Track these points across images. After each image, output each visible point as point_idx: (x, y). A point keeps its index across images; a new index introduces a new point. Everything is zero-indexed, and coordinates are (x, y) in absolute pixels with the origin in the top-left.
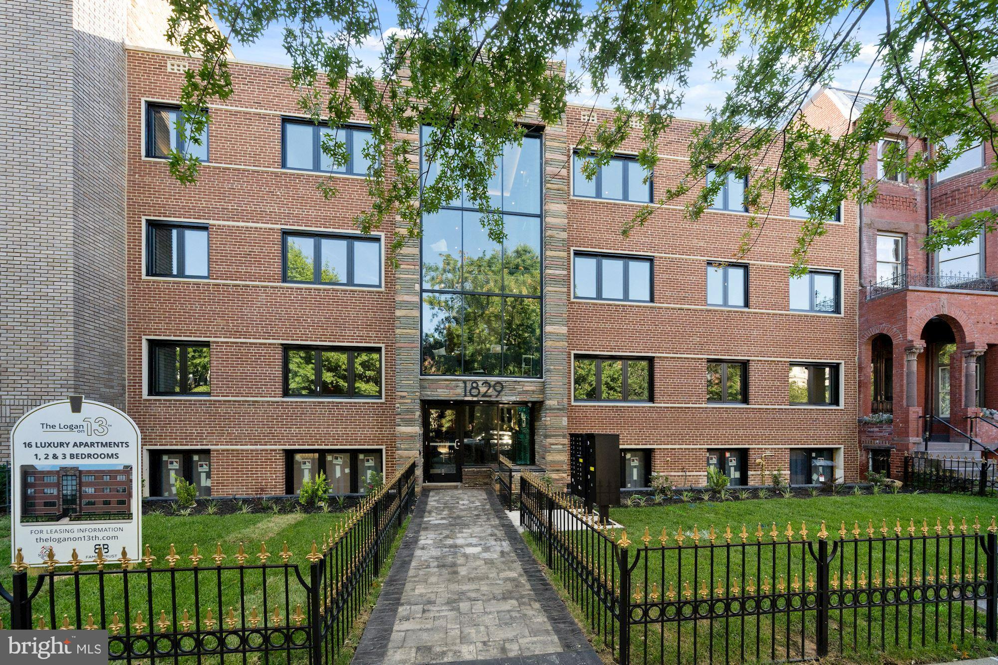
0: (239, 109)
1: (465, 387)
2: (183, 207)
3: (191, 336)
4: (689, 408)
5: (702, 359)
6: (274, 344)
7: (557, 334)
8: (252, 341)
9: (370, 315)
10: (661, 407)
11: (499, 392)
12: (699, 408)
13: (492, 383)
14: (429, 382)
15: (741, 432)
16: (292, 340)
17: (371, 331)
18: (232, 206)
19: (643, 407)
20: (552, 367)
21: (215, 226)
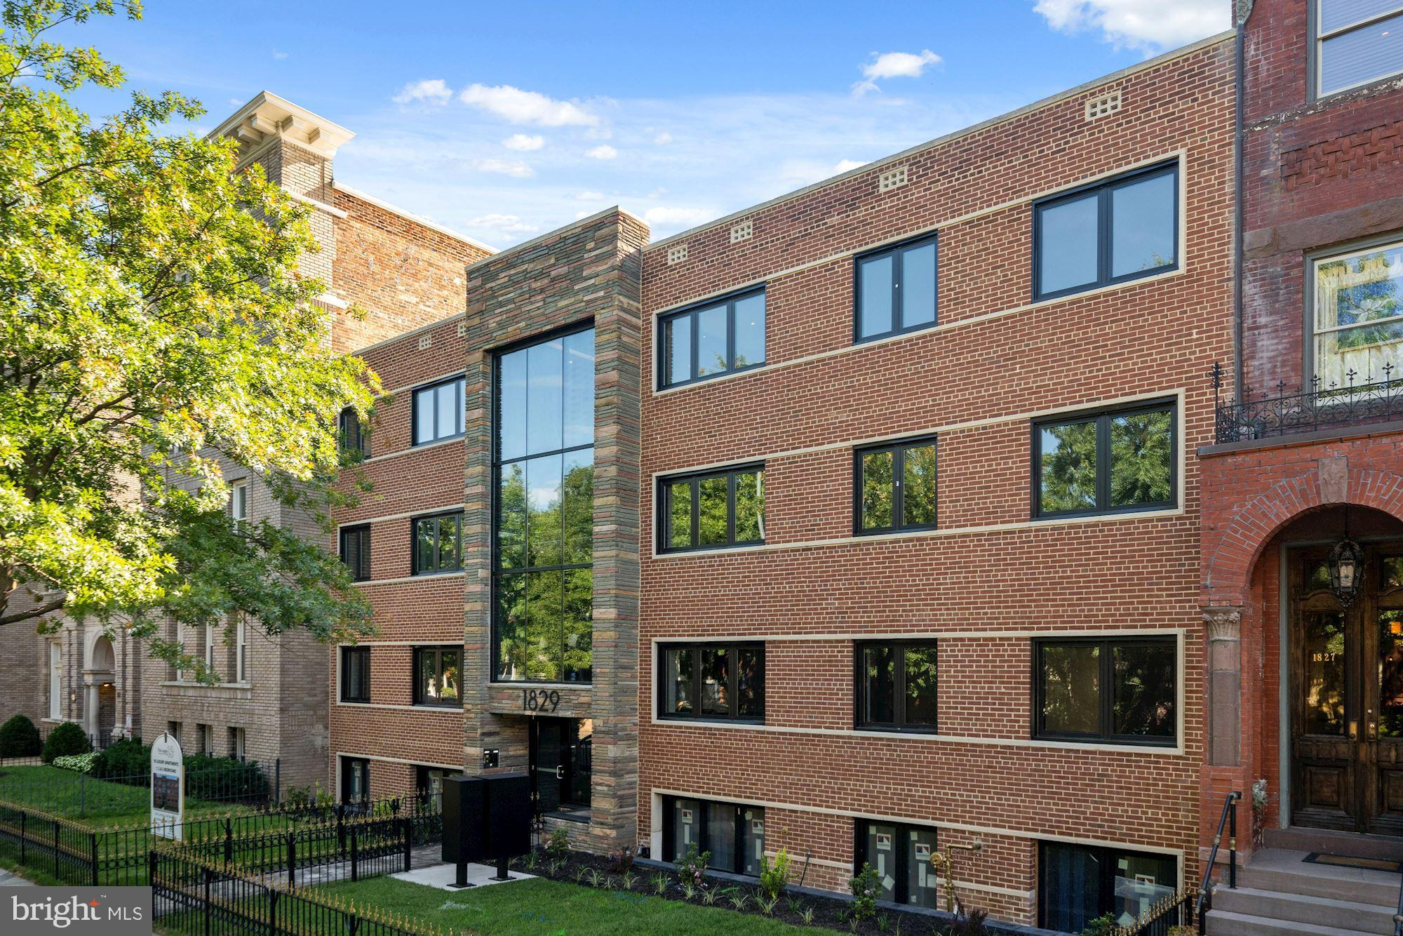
1: (525, 697)
4: (820, 736)
5: (843, 641)
6: (406, 646)
10: (774, 733)
11: (556, 704)
12: (838, 737)
13: (549, 692)
14: (496, 690)
15: (918, 792)
16: (416, 641)
19: (747, 731)
21: (373, 523)
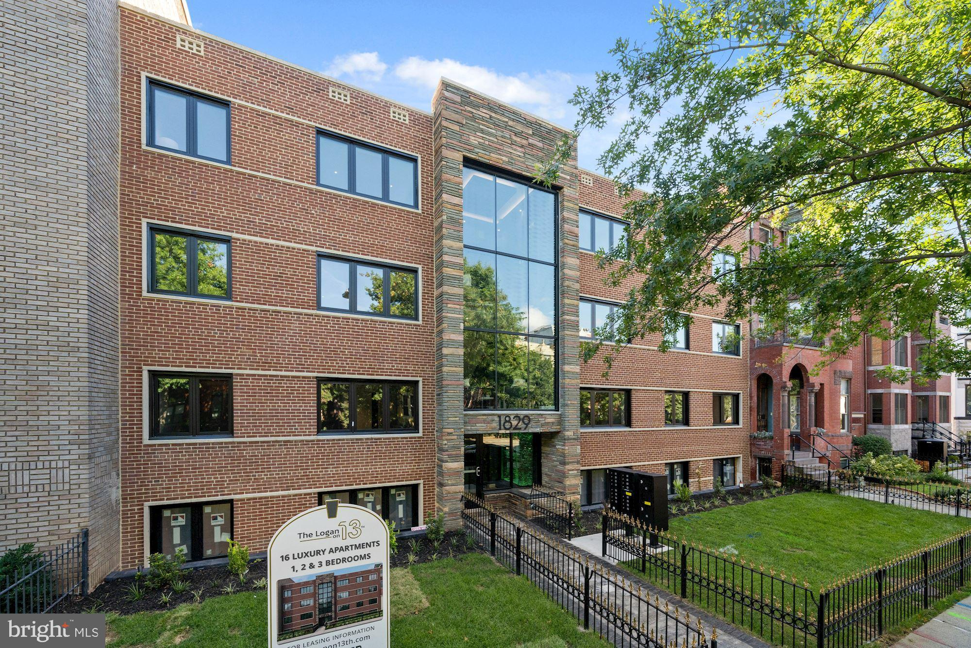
0: (267, 110)
1: (500, 421)
2: (199, 214)
3: (209, 367)
4: (654, 431)
5: (662, 391)
6: (309, 377)
7: (573, 373)
8: (283, 373)
9: (408, 347)
10: (636, 431)
11: (527, 425)
12: (660, 430)
13: (522, 417)
14: (470, 417)
15: (685, 449)
16: (328, 373)
17: (409, 364)
18: (259, 219)
19: (625, 432)
20: (569, 402)
21: (239, 240)
